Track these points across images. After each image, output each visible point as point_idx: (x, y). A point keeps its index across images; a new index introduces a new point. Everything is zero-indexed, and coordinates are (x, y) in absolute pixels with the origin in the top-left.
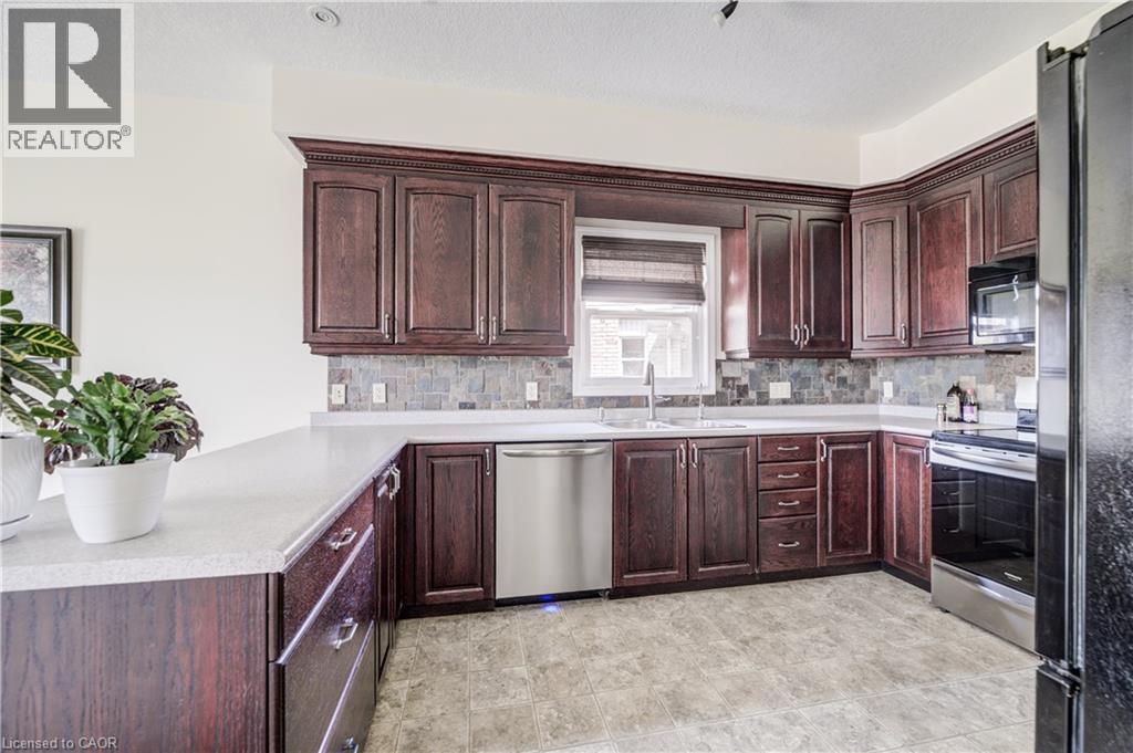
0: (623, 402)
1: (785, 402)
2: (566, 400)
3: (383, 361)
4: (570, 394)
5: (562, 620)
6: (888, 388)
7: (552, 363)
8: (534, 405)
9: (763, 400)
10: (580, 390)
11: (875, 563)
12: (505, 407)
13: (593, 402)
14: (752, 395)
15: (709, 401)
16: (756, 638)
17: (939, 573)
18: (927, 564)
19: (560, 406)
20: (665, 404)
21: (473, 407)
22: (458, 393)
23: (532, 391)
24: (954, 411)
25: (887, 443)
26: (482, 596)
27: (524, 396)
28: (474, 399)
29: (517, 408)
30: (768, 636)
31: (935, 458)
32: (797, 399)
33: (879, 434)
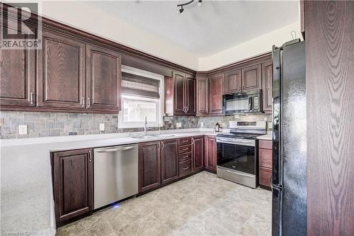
0: (136, 130)
1: (180, 128)
2: (115, 130)
3: (25, 115)
4: (117, 128)
5: (122, 210)
6: (202, 123)
7: (110, 116)
8: (103, 132)
9: (175, 128)
10: (120, 126)
11: (204, 169)
12: (91, 133)
13: (125, 130)
14: (172, 126)
15: (161, 129)
16: (184, 197)
17: (219, 169)
18: (215, 167)
19: (113, 132)
20: (149, 130)
21: (76, 134)
22: (69, 128)
23: (102, 127)
24: (217, 130)
25: (206, 138)
26: (88, 211)
27: (98, 129)
28: (76, 130)
29: (96, 133)
30: (186, 196)
31: (217, 141)
32: (183, 128)
33: (204, 136)
